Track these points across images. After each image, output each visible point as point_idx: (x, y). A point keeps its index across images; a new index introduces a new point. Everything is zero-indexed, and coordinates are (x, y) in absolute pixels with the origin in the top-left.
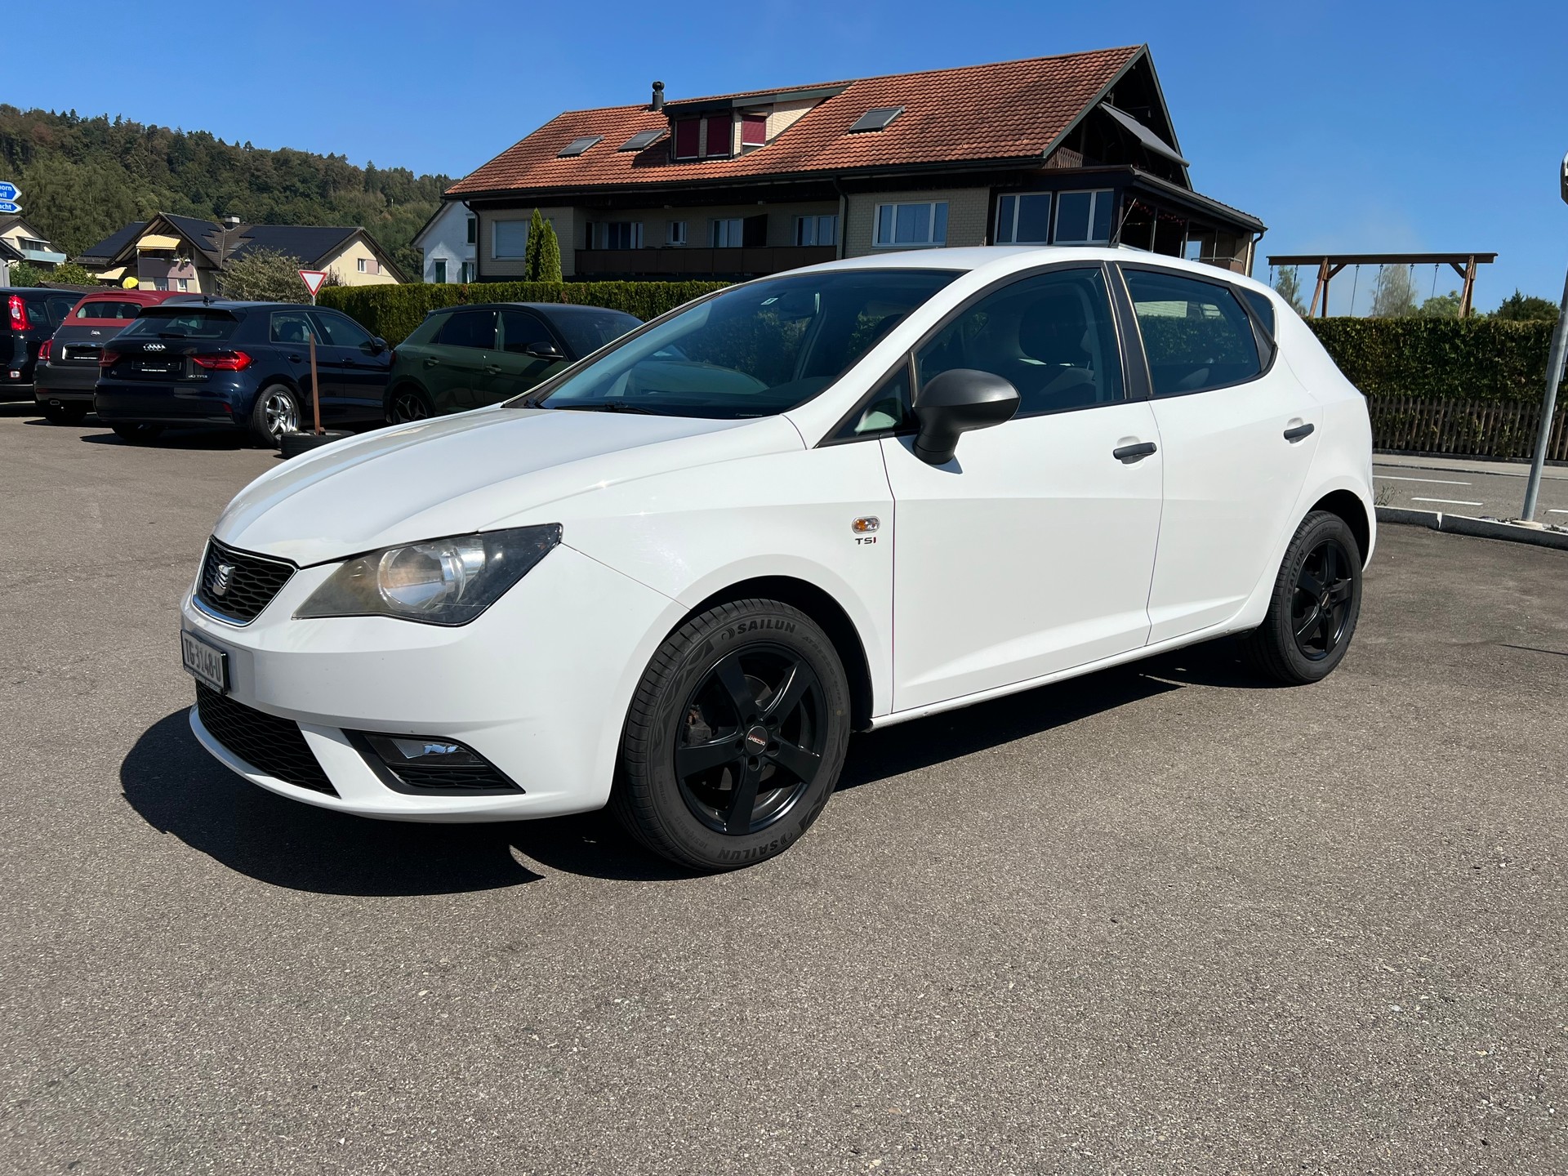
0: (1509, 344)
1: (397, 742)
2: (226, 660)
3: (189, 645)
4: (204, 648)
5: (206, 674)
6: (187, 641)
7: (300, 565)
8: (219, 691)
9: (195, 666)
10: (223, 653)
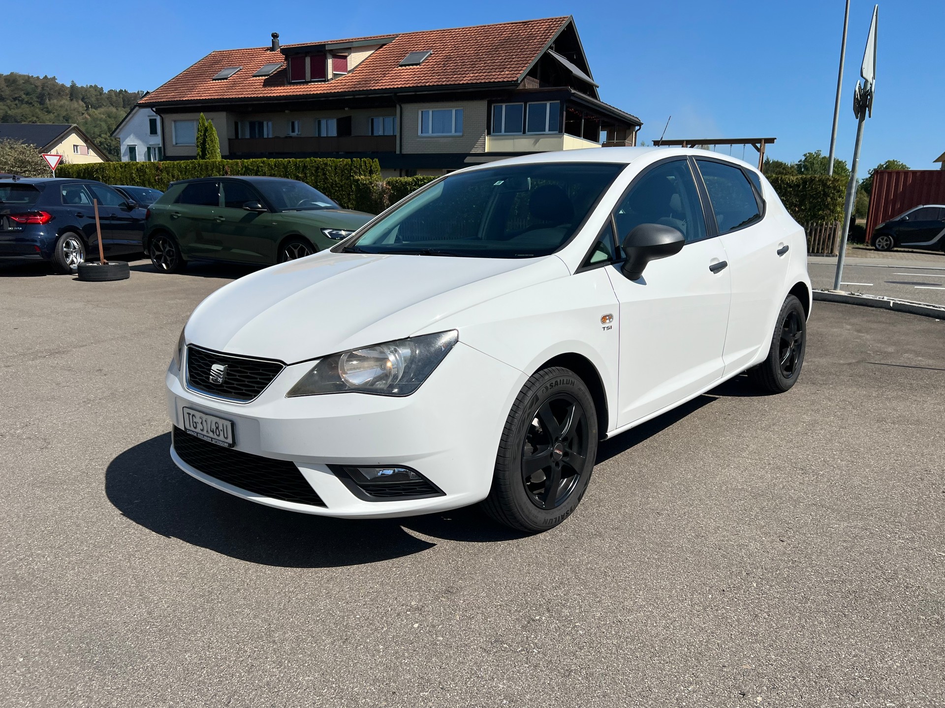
0: (789, 189)
1: (360, 469)
2: (233, 425)
3: (191, 416)
4: (210, 418)
5: (211, 435)
6: (189, 414)
7: (288, 363)
8: (226, 445)
9: (198, 430)
10: (230, 421)
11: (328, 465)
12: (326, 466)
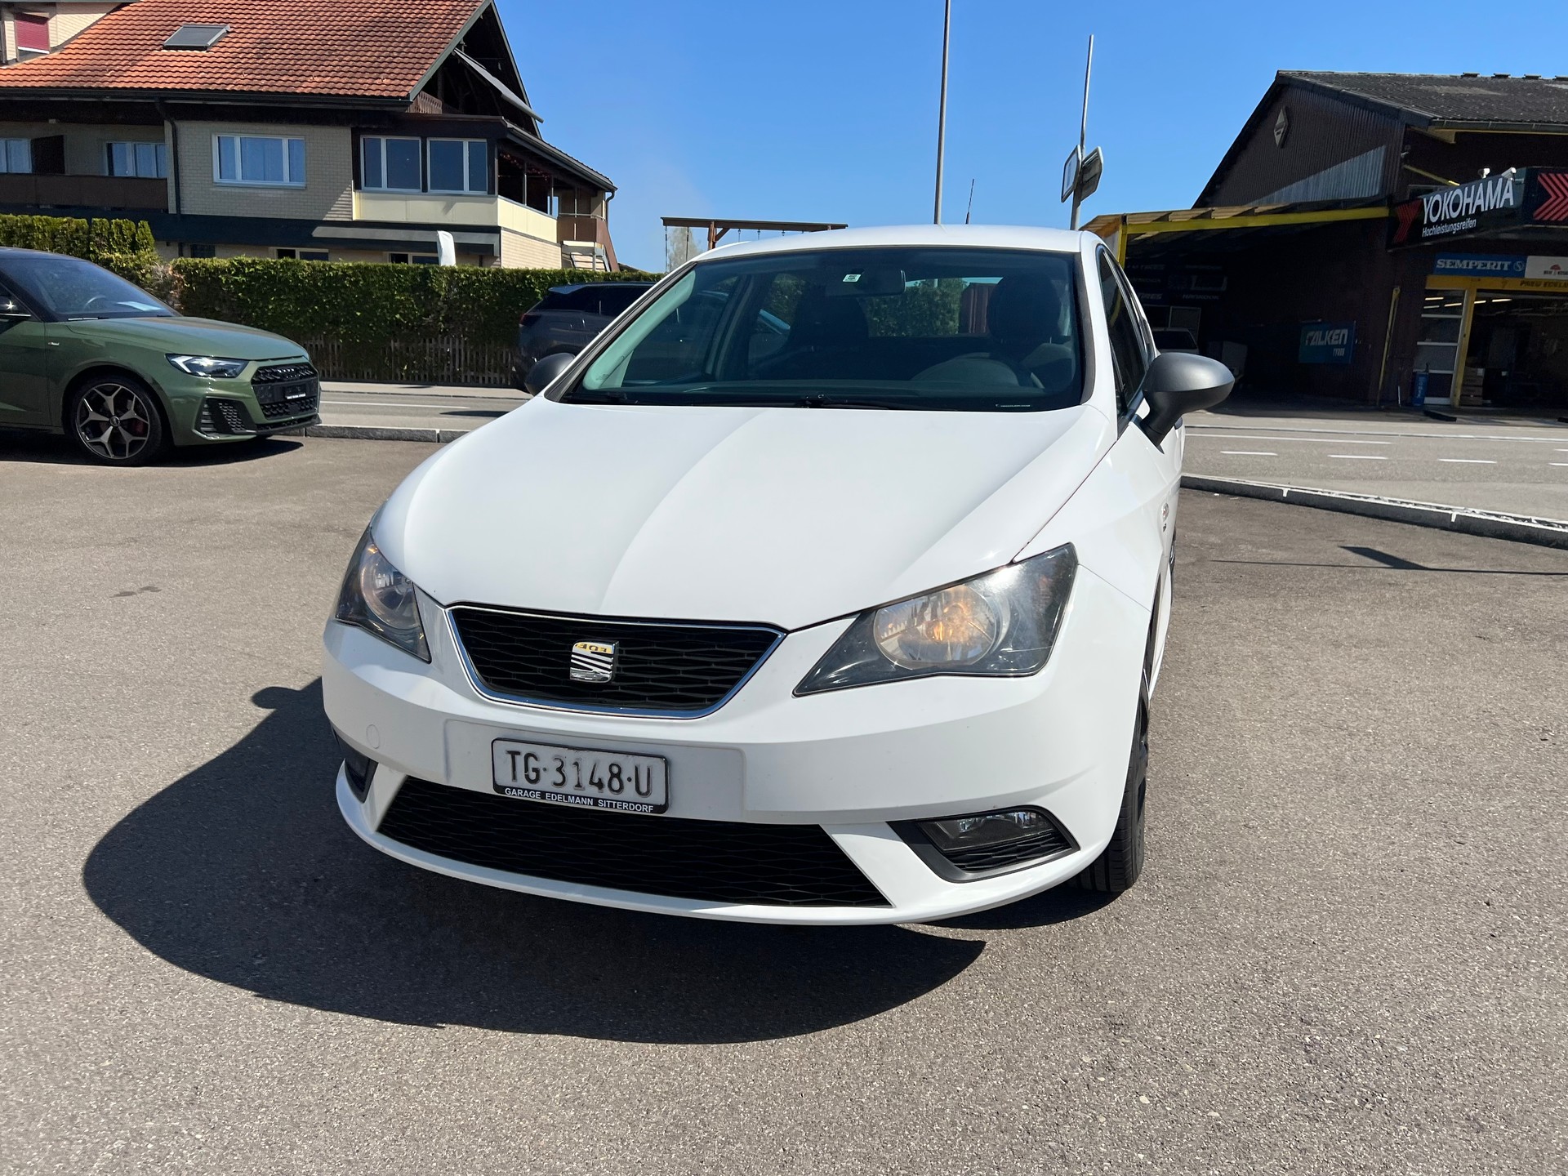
1: (938, 824)
2: (667, 763)
3: (520, 760)
4: (588, 759)
5: (593, 791)
6: (514, 754)
7: (790, 628)
8: (647, 811)
9: (545, 784)
10: (661, 757)
11: (890, 824)
12: (888, 826)
